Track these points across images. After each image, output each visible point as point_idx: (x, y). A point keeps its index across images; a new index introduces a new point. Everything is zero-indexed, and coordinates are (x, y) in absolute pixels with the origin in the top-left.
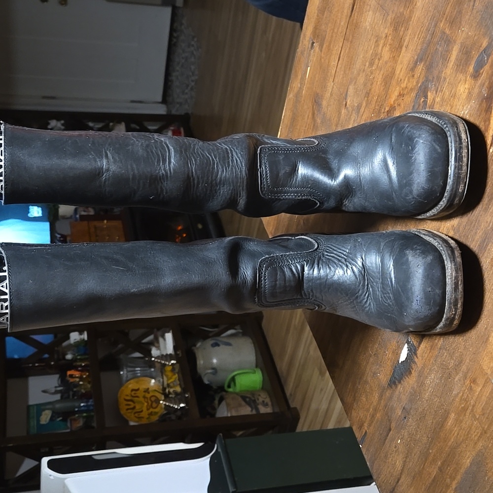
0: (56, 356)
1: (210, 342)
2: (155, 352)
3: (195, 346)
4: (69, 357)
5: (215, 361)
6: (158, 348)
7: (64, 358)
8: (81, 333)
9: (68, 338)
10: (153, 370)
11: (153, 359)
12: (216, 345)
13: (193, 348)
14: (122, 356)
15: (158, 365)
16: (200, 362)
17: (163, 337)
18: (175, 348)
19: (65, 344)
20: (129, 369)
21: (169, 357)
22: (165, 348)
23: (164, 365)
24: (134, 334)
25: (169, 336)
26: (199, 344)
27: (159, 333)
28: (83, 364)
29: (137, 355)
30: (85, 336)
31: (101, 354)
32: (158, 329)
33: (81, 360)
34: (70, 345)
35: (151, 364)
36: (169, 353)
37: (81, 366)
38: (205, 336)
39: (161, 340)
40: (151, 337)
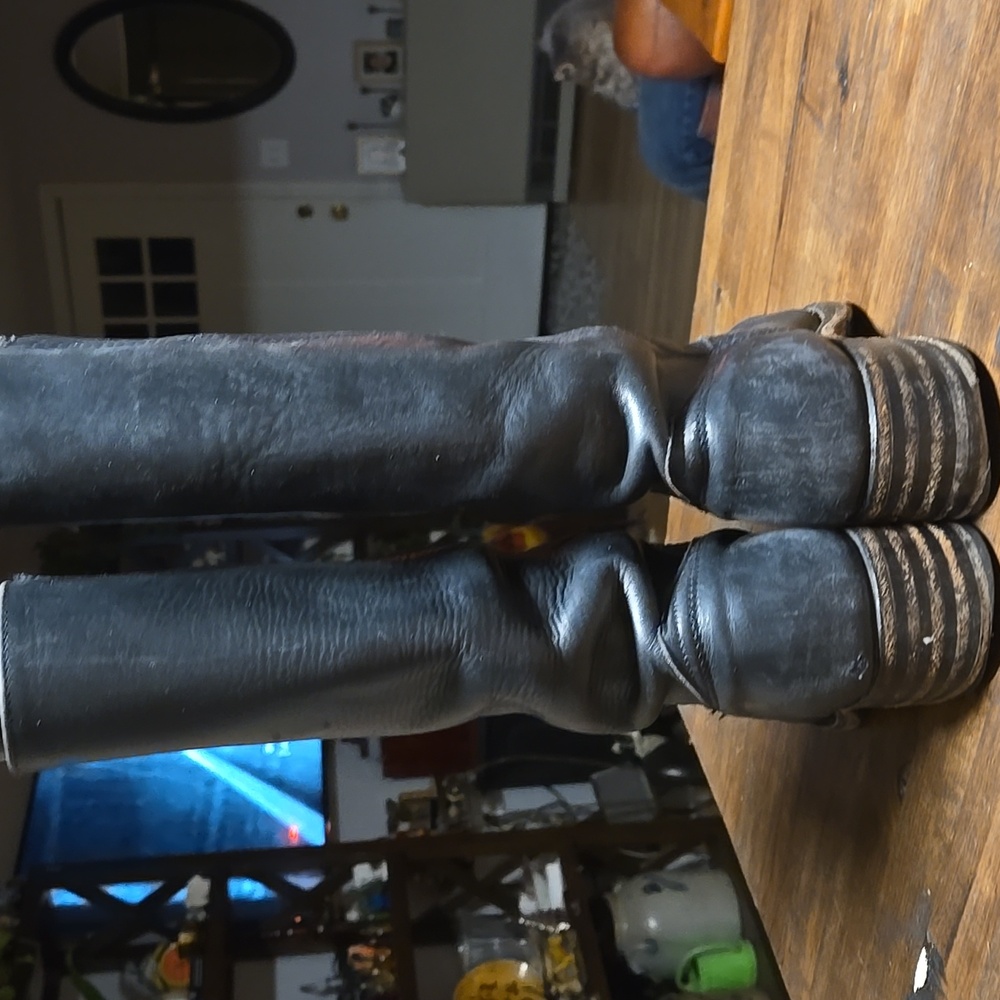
0: (326, 915)
1: (641, 882)
2: (526, 905)
3: (610, 889)
4: (353, 916)
5: (652, 924)
6: (532, 895)
7: (343, 918)
8: (375, 865)
9: (349, 876)
10: (523, 942)
11: (522, 921)
12: (653, 888)
13: (608, 897)
14: (460, 913)
15: (533, 934)
16: (622, 927)
17: (542, 872)
18: (567, 896)
19: (346, 888)
20: (475, 941)
21: (554, 916)
22: (547, 895)
23: (546, 934)
24: (483, 866)
25: (554, 870)
26: (618, 888)
27: (534, 865)
28: (380, 932)
29: (491, 910)
30: (383, 872)
31: (416, 910)
32: (531, 858)
33: (377, 923)
34: (354, 892)
35: (520, 932)
36: (554, 907)
37: (375, 936)
38: (630, 870)
39: (537, 879)
40: (516, 874)
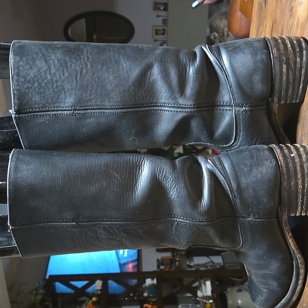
0: (137, 294)
1: (236, 288)
2: (199, 294)
3: (226, 290)
4: (145, 294)
5: (240, 302)
6: (201, 291)
7: (142, 295)
8: (153, 279)
9: (145, 282)
10: (198, 305)
11: (198, 299)
12: (239, 291)
13: (225, 292)
14: (179, 295)
15: (201, 303)
16: (230, 302)
17: (205, 284)
18: (213, 292)
19: (144, 286)
20: (183, 304)
21: (208, 298)
22: (206, 291)
23: (205, 303)
24: (186, 281)
25: (208, 283)
26: (229, 290)
27: (202, 281)
28: (154, 300)
29: (189, 295)
30: (155, 281)
31: (165, 294)
32: (202, 278)
33: (153, 297)
34: (146, 288)
35: (198, 302)
36: (208, 295)
37: (152, 301)
38: (233, 284)
39: (203, 286)
40: (197, 284)
